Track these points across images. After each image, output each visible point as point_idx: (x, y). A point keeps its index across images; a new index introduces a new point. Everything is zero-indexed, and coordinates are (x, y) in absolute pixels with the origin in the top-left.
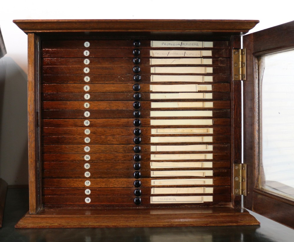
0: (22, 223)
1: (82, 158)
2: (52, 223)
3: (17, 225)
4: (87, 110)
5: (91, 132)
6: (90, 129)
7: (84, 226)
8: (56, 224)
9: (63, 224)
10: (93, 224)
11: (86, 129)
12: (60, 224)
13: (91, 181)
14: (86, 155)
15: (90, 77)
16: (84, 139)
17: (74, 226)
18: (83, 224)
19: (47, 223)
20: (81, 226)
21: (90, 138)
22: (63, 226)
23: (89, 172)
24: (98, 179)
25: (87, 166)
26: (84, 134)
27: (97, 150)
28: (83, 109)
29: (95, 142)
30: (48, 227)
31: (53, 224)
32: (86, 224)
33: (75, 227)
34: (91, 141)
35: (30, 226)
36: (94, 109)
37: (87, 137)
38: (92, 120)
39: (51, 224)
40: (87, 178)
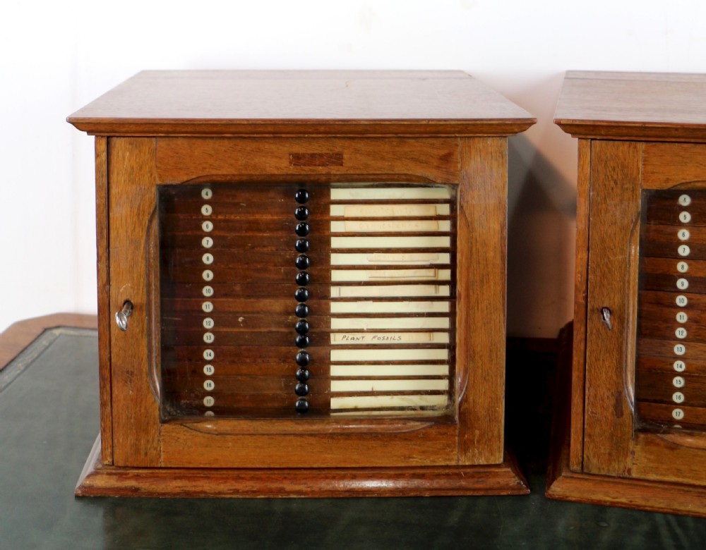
0: (558, 488)
1: (669, 366)
2: (616, 495)
3: (550, 492)
4: (682, 276)
5: (689, 319)
6: (687, 313)
7: (678, 510)
8: (624, 500)
9: (637, 500)
10: (697, 509)
11: (679, 311)
12: (631, 501)
13: (684, 410)
14: (676, 360)
15: (690, 213)
16: (674, 330)
17: (659, 508)
18: (676, 506)
19: (606, 494)
20: (674, 510)
21: (687, 330)
22: (638, 506)
23: (682, 393)
24: (700, 408)
25: (678, 382)
26: (675, 320)
27: (699, 353)
28: (675, 275)
29: (698, 337)
30: (608, 504)
31: (617, 498)
32: (682, 508)
33: (661, 510)
34: (688, 336)
35: (574, 496)
36: (697, 275)
37: (682, 327)
38: (691, 296)
39: (614, 498)
40: (676, 404)
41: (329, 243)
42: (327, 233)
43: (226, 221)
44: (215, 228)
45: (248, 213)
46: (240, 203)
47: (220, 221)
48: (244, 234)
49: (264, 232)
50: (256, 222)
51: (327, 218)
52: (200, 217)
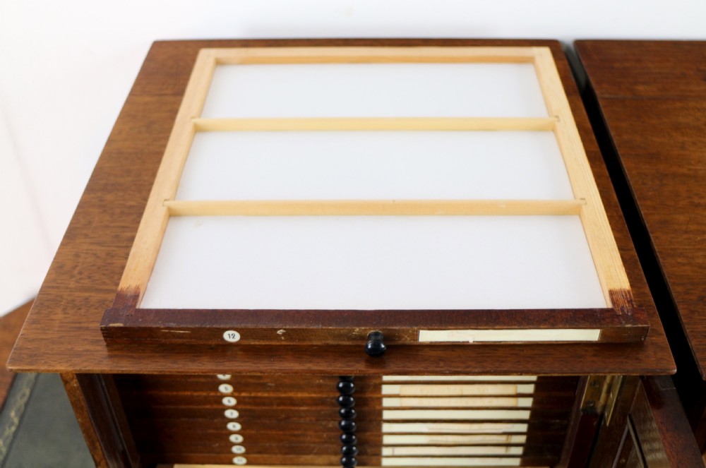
41: (380, 414)
42: (378, 407)
43: (250, 397)
44: (239, 403)
45: (278, 391)
46: (268, 382)
47: (244, 397)
48: (275, 407)
49: (301, 406)
50: (291, 399)
51: (378, 396)
52: (219, 394)
